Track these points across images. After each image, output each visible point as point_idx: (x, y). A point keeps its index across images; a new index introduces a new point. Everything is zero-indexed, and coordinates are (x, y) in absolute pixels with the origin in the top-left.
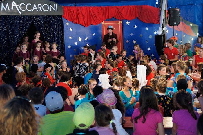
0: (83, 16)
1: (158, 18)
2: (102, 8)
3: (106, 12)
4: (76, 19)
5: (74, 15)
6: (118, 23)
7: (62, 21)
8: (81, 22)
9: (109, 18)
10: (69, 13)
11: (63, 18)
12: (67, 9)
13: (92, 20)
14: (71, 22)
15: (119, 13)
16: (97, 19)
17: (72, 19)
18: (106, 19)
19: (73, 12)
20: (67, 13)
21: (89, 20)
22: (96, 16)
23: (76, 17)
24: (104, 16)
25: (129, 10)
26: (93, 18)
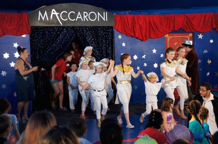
0: (140, 27)
2: (166, 16)
3: (171, 21)
4: (131, 30)
5: (128, 26)
6: (187, 37)
7: (113, 33)
8: (137, 35)
9: (175, 29)
10: (122, 24)
11: (114, 30)
12: (119, 17)
13: (152, 32)
14: (125, 35)
15: (189, 23)
16: (158, 31)
17: (125, 31)
18: (171, 31)
19: (127, 22)
20: (120, 24)
21: (148, 32)
22: (157, 27)
23: (130, 29)
24: (168, 27)
25: (203, 19)
26: (153, 30)
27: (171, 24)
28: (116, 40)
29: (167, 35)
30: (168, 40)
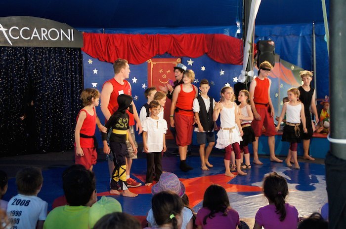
0: (117, 49)
1: (240, 56)
2: (149, 36)
3: (155, 43)
4: (105, 53)
5: (101, 48)
6: (174, 62)
7: (81, 56)
8: (112, 60)
9: (160, 53)
10: (93, 44)
11: (82, 53)
12: (89, 36)
13: (132, 55)
14: (97, 59)
15: (176, 45)
16: (139, 55)
17: (97, 54)
18: (155, 55)
19: (99, 43)
20: (90, 45)
22: (137, 50)
24: (151, 50)
25: (193, 41)
26: (133, 53)
27: (155, 45)
28: (85, 66)
30: (152, 67)
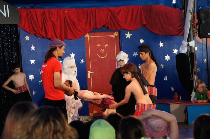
0: (54, 25)
1: (180, 26)
2: (85, 10)
3: (91, 17)
4: (42, 29)
5: (38, 24)
6: (112, 36)
8: (50, 36)
9: (97, 27)
10: (29, 20)
11: (19, 29)
12: (25, 12)
13: (69, 30)
14: (34, 35)
15: (113, 19)
16: (76, 30)
17: (34, 30)
18: (92, 29)
19: (35, 18)
20: (27, 21)
21: (63, 31)
22: (74, 25)
23: (41, 27)
24: (88, 24)
25: (130, 13)
26: (70, 28)
29: (88, 34)
30: (89, 41)
